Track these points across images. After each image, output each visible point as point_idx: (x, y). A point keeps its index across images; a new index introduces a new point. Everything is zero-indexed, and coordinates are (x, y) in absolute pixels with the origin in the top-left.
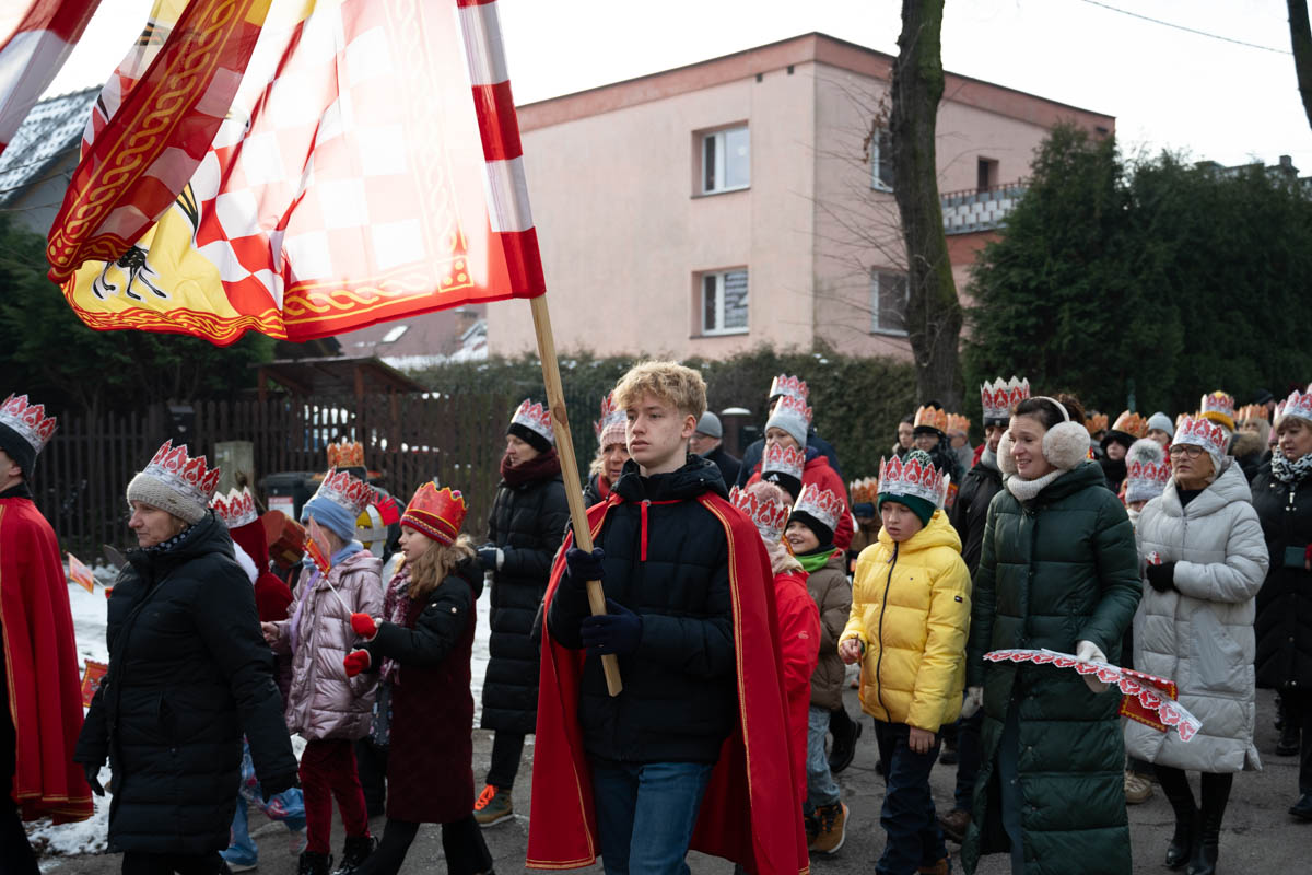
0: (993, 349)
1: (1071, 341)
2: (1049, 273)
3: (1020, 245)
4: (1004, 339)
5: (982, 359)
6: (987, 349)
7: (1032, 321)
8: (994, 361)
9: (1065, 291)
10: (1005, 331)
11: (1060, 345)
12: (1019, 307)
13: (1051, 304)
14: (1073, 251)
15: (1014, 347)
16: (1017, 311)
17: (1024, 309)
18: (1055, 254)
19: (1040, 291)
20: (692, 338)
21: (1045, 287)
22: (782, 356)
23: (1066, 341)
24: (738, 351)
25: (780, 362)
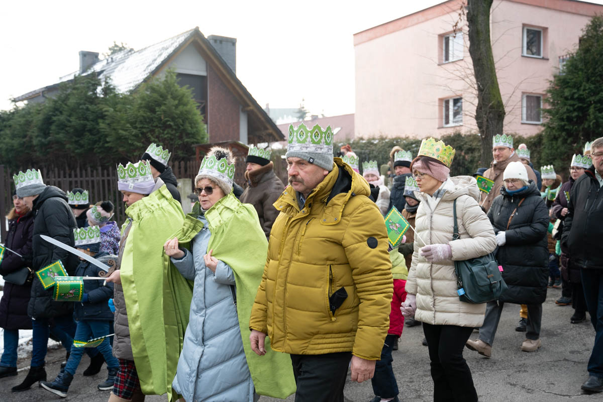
0: (556, 128)
1: (594, 123)
2: (584, 90)
3: (572, 77)
4: (560, 123)
5: (551, 134)
6: (554, 128)
7: (575, 114)
8: (557, 134)
9: (592, 99)
10: (562, 119)
11: (589, 126)
12: (569, 107)
13: (585, 105)
14: (598, 79)
15: (566, 127)
16: (567, 110)
17: (571, 108)
18: (588, 80)
19: (580, 99)
20: (439, 128)
21: (582, 97)
22: (465, 135)
23: (591, 124)
24: (445, 134)
25: (464, 138)
